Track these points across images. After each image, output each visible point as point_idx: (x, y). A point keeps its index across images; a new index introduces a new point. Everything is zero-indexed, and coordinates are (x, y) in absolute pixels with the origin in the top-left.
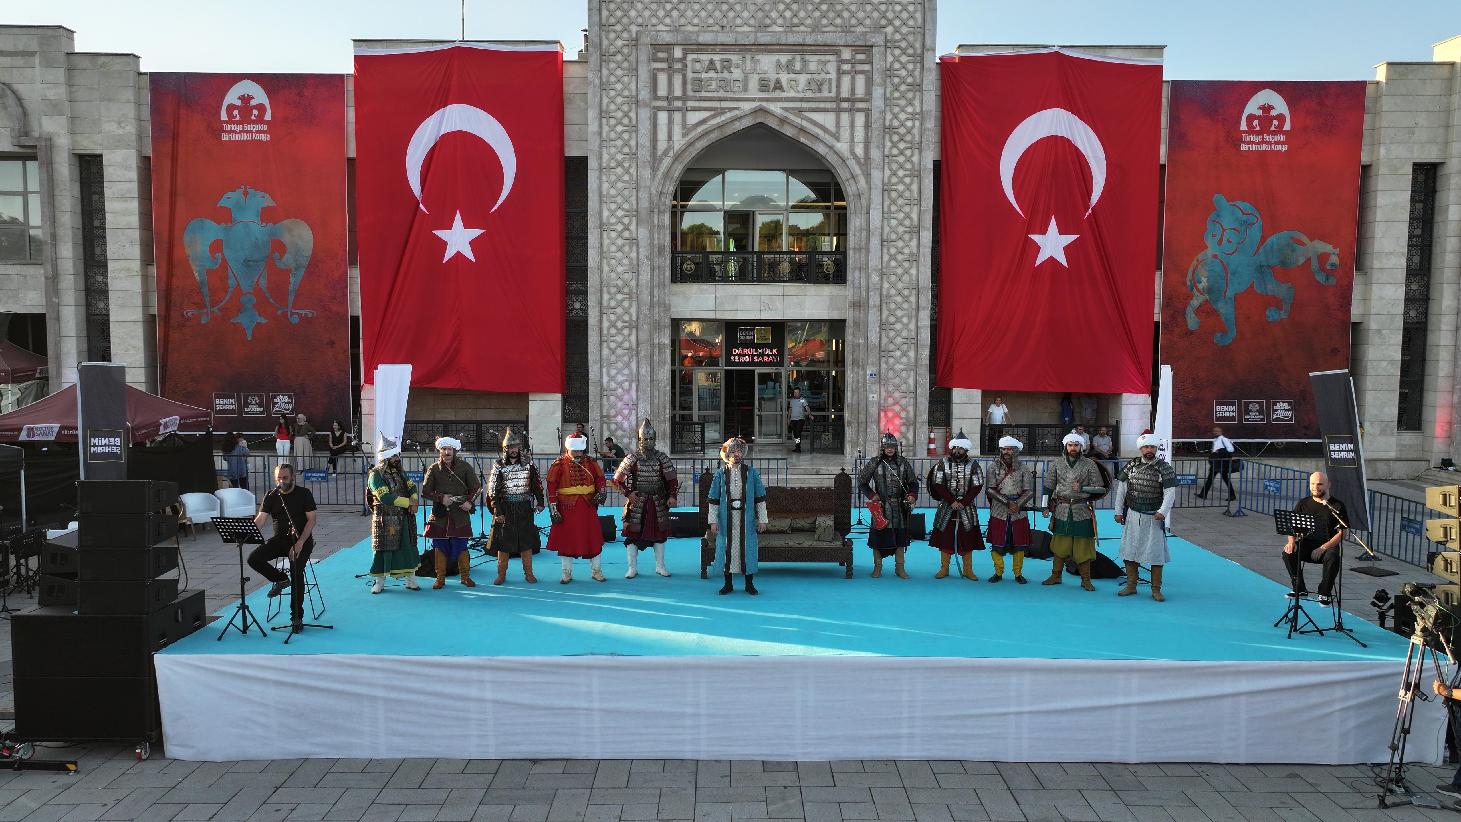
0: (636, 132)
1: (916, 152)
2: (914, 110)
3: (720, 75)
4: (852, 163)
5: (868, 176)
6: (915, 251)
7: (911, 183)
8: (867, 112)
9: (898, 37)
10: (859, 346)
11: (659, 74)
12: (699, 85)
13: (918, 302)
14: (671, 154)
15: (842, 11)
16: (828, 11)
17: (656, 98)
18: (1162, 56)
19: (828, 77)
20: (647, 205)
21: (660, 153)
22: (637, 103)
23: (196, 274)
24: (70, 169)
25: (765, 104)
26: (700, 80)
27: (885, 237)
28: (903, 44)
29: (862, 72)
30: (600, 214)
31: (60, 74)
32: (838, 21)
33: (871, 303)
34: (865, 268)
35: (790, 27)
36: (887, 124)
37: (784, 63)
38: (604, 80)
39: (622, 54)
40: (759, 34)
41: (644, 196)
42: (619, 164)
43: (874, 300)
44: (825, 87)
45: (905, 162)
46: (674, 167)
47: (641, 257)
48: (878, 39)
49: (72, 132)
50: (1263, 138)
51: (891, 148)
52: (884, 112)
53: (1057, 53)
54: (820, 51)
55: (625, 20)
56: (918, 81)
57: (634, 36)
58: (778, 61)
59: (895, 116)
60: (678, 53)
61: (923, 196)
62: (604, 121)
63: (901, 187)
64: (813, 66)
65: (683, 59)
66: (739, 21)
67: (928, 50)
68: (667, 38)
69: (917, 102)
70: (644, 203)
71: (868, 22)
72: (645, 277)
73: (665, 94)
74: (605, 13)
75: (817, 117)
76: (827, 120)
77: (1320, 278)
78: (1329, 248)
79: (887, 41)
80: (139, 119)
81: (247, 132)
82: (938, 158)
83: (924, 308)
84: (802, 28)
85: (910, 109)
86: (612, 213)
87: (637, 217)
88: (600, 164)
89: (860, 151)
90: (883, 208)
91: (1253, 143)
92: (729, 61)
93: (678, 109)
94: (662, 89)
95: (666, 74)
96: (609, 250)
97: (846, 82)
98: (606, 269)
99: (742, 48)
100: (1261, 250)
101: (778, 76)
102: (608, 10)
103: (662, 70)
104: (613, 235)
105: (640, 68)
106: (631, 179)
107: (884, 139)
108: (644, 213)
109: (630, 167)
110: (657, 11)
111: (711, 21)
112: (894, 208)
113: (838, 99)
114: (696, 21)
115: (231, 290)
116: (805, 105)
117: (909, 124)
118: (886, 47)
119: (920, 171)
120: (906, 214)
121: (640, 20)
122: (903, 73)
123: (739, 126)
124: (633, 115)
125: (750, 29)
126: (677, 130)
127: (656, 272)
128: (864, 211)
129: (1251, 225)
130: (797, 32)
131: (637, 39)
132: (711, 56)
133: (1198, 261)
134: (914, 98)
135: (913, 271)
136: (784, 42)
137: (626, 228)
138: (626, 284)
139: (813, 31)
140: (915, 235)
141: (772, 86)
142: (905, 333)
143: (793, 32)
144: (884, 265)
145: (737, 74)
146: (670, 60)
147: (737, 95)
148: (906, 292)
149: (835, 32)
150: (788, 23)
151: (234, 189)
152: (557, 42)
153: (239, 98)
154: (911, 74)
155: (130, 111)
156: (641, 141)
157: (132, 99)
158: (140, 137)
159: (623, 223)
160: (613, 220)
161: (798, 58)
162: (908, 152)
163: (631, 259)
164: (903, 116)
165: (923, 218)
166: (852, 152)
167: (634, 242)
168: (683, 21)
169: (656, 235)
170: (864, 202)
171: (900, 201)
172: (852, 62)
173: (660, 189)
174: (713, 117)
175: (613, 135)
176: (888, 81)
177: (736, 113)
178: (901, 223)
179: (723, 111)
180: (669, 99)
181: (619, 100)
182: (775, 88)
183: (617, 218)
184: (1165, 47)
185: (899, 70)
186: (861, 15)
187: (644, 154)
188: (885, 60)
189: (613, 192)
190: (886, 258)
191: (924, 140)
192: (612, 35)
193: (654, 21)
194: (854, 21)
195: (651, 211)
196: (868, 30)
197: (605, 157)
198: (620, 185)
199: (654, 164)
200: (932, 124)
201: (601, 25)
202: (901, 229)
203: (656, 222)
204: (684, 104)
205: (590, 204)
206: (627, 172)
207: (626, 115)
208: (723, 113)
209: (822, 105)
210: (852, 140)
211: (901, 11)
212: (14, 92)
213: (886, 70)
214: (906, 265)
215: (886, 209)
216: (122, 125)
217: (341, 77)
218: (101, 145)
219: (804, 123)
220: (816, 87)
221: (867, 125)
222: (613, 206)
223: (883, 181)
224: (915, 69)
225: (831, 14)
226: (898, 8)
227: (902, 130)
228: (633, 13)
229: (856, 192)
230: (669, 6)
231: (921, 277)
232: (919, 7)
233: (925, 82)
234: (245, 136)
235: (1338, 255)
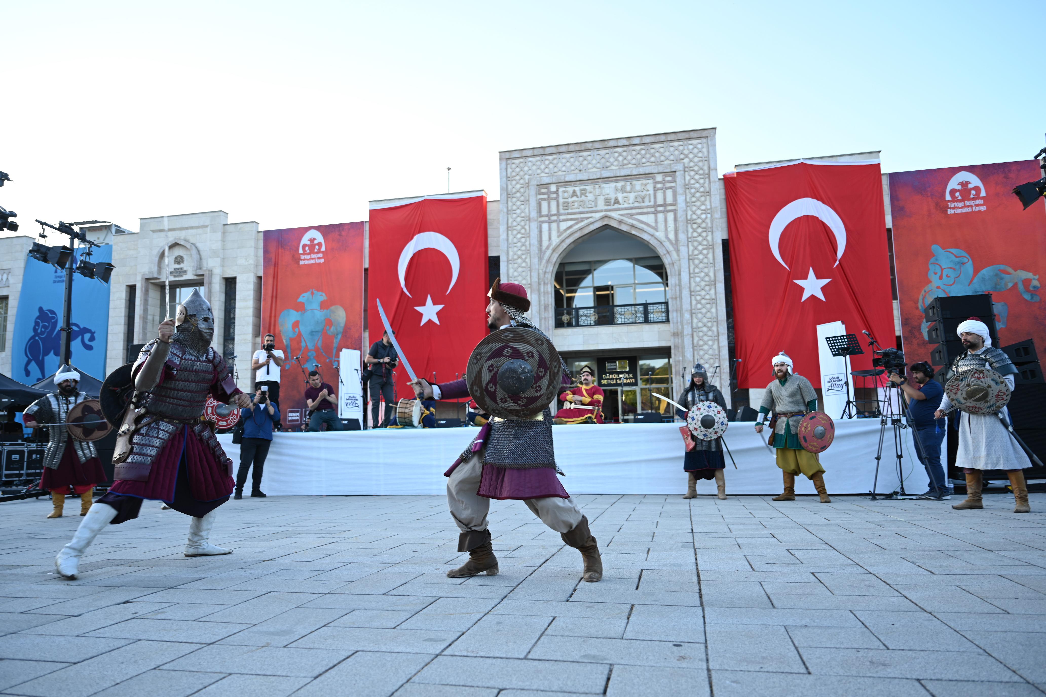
0: (529, 237)
1: (710, 233)
2: (706, 208)
3: (580, 199)
4: (667, 244)
5: (678, 251)
6: (714, 297)
7: (708, 254)
8: (675, 211)
10: (679, 361)
11: (542, 202)
12: (566, 205)
14: (551, 248)
15: (655, 153)
16: (646, 154)
17: (541, 216)
18: (878, 157)
19: (648, 193)
20: (537, 280)
21: (544, 248)
22: (529, 220)
23: (284, 341)
24: (220, 286)
25: (609, 213)
26: (567, 203)
27: (692, 289)
28: (696, 168)
29: (670, 188)
31: (219, 235)
32: (653, 159)
33: (685, 332)
34: (680, 310)
35: (622, 166)
36: (689, 217)
37: (619, 188)
38: (509, 208)
39: (520, 192)
40: (603, 172)
41: (535, 275)
42: (519, 257)
43: (687, 330)
44: (647, 200)
45: (702, 240)
46: (553, 256)
48: (679, 167)
49: (223, 266)
50: (965, 204)
51: (692, 233)
52: (686, 211)
53: (802, 163)
54: (642, 178)
56: (708, 190)
57: (527, 181)
58: (616, 187)
60: (553, 188)
61: (716, 261)
62: (510, 232)
63: (701, 257)
64: (638, 188)
65: (557, 192)
66: (590, 166)
67: (712, 170)
68: (547, 180)
69: (708, 203)
70: (535, 279)
71: (672, 157)
73: (546, 213)
74: (509, 170)
75: (642, 218)
76: (649, 219)
77: (1027, 297)
78: (1030, 275)
79: (685, 168)
80: (257, 256)
81: (313, 259)
82: (725, 237)
83: (723, 334)
84: (630, 166)
85: (703, 207)
88: (508, 258)
89: (672, 236)
90: (689, 271)
91: (957, 207)
92: (584, 190)
93: (555, 221)
94: (545, 211)
95: (546, 202)
97: (660, 194)
99: (593, 181)
100: (975, 281)
101: (616, 196)
102: (511, 168)
103: (544, 199)
105: (531, 200)
106: (527, 265)
107: (687, 227)
108: (535, 286)
109: (526, 258)
110: (540, 166)
111: (573, 168)
112: (697, 270)
113: (656, 206)
114: (564, 169)
115: (303, 349)
116: (634, 211)
117: (703, 216)
118: (685, 171)
119: (713, 245)
120: (705, 273)
121: (530, 172)
122: (697, 185)
123: (592, 228)
124: (527, 227)
125: (597, 170)
126: (554, 234)
127: (543, 321)
128: (677, 273)
129: (963, 264)
130: (626, 168)
131: (528, 183)
132: (574, 188)
133: (925, 291)
134: (705, 200)
135: (714, 310)
136: (618, 175)
139: (637, 167)
140: (713, 287)
141: (612, 201)
142: (711, 352)
143: (623, 168)
144: (693, 307)
145: (591, 197)
146: (549, 193)
147: (591, 209)
148: (709, 324)
149: (651, 166)
150: (621, 163)
151: (306, 292)
152: (483, 190)
153: (309, 240)
154: (702, 185)
155: (252, 251)
156: (532, 242)
157: (253, 245)
158: (256, 266)
161: (628, 183)
162: (704, 234)
165: (717, 275)
166: (667, 237)
168: (556, 170)
169: (542, 298)
170: (676, 267)
171: (701, 266)
172: (663, 182)
173: (545, 270)
174: (577, 224)
175: (515, 240)
176: (687, 191)
177: (590, 220)
178: (702, 279)
179: (582, 220)
180: (549, 215)
181: (519, 219)
182: (615, 203)
184: (880, 152)
185: (694, 184)
186: (667, 154)
187: (535, 250)
188: (685, 179)
189: (516, 274)
190: (694, 302)
191: (714, 225)
192: (514, 182)
193: (539, 171)
194: (663, 158)
195: (539, 284)
197: (511, 253)
198: (520, 269)
199: (540, 255)
200: (720, 215)
201: (507, 177)
202: (703, 284)
203: (542, 290)
204: (558, 218)
206: (524, 261)
207: (523, 228)
208: (582, 221)
209: (645, 210)
210: (666, 230)
211: (693, 149)
212: (196, 247)
213: (686, 185)
214: (708, 306)
215: (692, 271)
216: (248, 260)
217: (362, 223)
218: (236, 272)
219: (634, 222)
220: (641, 200)
221: (675, 220)
223: (688, 253)
224: (705, 183)
225: (648, 156)
226: (691, 147)
227: (699, 221)
228: (526, 169)
229: (671, 262)
230: (547, 162)
231: (719, 313)
232: (705, 145)
233: (712, 190)
234: (312, 262)
235: (1038, 280)
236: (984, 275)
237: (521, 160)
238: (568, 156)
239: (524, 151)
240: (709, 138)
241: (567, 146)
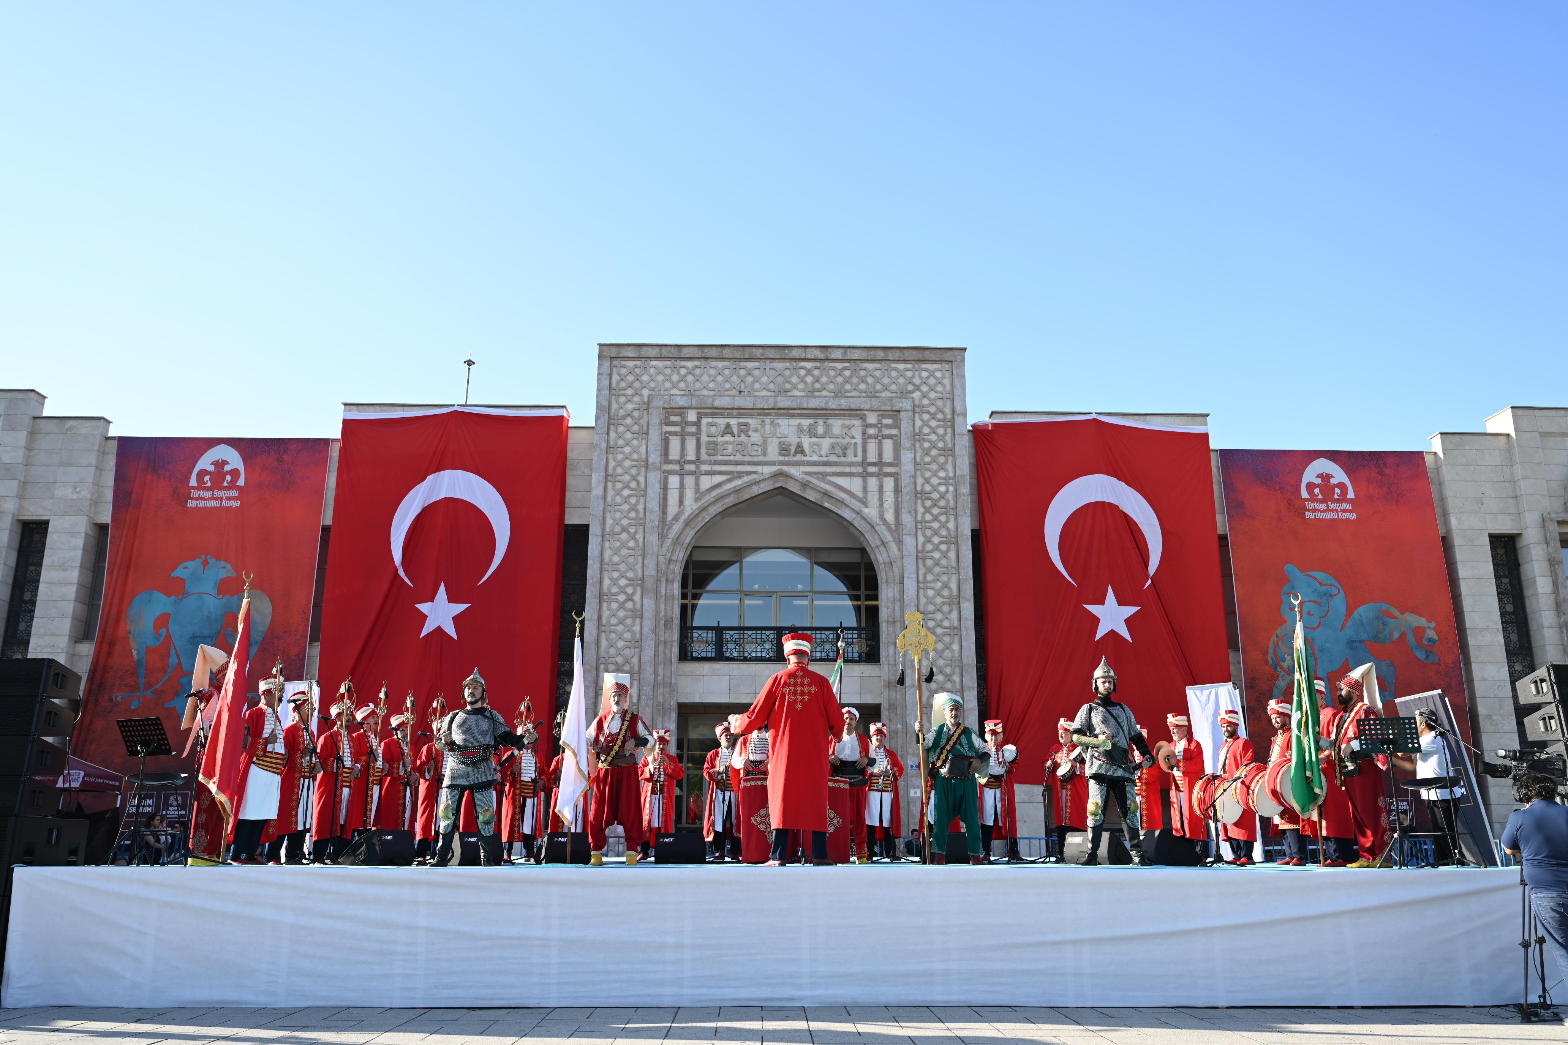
0: (645, 496)
1: (952, 518)
2: (947, 475)
3: (737, 439)
4: (882, 529)
5: (899, 543)
6: (956, 624)
7: (948, 551)
8: (896, 477)
9: (926, 402)
10: (896, 732)
11: (671, 438)
12: (713, 448)
13: (962, 681)
14: (682, 518)
15: (866, 376)
16: (851, 377)
17: (668, 462)
18: (1206, 424)
19: (853, 441)
20: (654, 573)
21: (669, 518)
22: (646, 466)
23: (134, 653)
24: (10, 535)
25: (785, 468)
26: (715, 444)
27: (921, 609)
28: (932, 409)
29: (890, 437)
30: (601, 582)
31: (21, 437)
32: (863, 386)
35: (811, 392)
36: (919, 488)
37: (805, 427)
38: (612, 443)
39: (632, 417)
40: (779, 399)
41: (651, 564)
42: (624, 530)
44: (850, 452)
45: (940, 528)
46: (685, 533)
47: (645, 630)
48: (906, 404)
49: (21, 496)
50: (1327, 506)
51: (924, 514)
52: (914, 477)
53: (1095, 419)
54: (844, 415)
55: (637, 385)
56: (950, 445)
57: (646, 400)
58: (799, 425)
59: (927, 481)
60: (692, 416)
61: (961, 565)
62: (610, 485)
63: (937, 555)
64: (836, 431)
65: (698, 423)
66: (757, 386)
67: (958, 415)
68: (681, 402)
69: (949, 467)
70: (651, 571)
71: (894, 387)
72: (649, 653)
73: (677, 458)
74: (615, 377)
75: (842, 481)
76: (854, 485)
77: (1420, 655)
78: (1422, 622)
79: (914, 406)
80: (98, 484)
81: (217, 499)
82: (977, 527)
83: (970, 688)
84: (825, 393)
85: (942, 474)
86: (614, 582)
87: (642, 586)
88: (603, 530)
89: (890, 516)
90: (918, 577)
91: (1318, 511)
92: (746, 425)
93: (691, 473)
94: (674, 452)
95: (679, 438)
96: (608, 622)
97: (872, 446)
98: (604, 643)
99: (762, 412)
100: (1349, 624)
101: (799, 440)
102: (619, 375)
103: (675, 434)
104: (614, 606)
105: (651, 432)
106: (638, 546)
107: (916, 504)
108: (650, 583)
109: (636, 532)
110: (670, 376)
111: (727, 386)
112: (929, 577)
113: (865, 463)
114: (712, 385)
115: (171, 669)
116: (828, 469)
117: (942, 489)
118: (914, 411)
119: (957, 537)
120: (943, 583)
121: (652, 385)
122: (933, 437)
123: (756, 490)
124: (641, 479)
125: (769, 394)
126: (689, 495)
127: (661, 647)
128: (897, 580)
129: (1332, 596)
130: (819, 397)
131: (648, 403)
132: (728, 420)
133: (1277, 636)
134: (946, 462)
135: (956, 647)
136: (805, 406)
137: (630, 598)
138: (627, 661)
139: (836, 396)
140: (955, 607)
141: (793, 449)
143: (814, 397)
145: (756, 437)
146: (684, 423)
147: (755, 459)
148: (948, 670)
149: (859, 397)
150: (810, 388)
151: (193, 559)
152: (563, 407)
153: (212, 464)
154: (942, 438)
155: (88, 475)
156: (649, 506)
157: (94, 463)
158: (95, 503)
159: (626, 593)
160: (615, 590)
161: (821, 422)
162: (943, 518)
163: (633, 633)
164: (935, 481)
165: (963, 587)
166: (882, 518)
167: (637, 614)
168: (698, 385)
169: (662, 606)
170: (896, 570)
171: (937, 570)
172: (879, 426)
173: (668, 556)
174: (729, 480)
175: (618, 499)
176: (917, 445)
177: (754, 476)
178: (938, 593)
179: (740, 475)
180: (682, 462)
181: (627, 463)
182: (796, 452)
183: (620, 587)
184: (1208, 415)
185: (928, 435)
186: (886, 380)
187: (653, 518)
188: (914, 425)
189: (616, 559)
191: (959, 505)
192: (622, 399)
193: (668, 385)
194: (879, 387)
195: (658, 580)
196: (894, 395)
197: (609, 522)
198: (624, 552)
199: (663, 530)
200: (966, 489)
201: (611, 389)
202: (939, 600)
203: (663, 592)
204: (697, 467)
205: (589, 572)
206: (633, 538)
207: (634, 478)
208: (739, 477)
209: (847, 470)
210: (881, 505)
211: (928, 378)
213: (915, 434)
214: (947, 639)
215: (921, 578)
216: (78, 490)
217: (326, 442)
218: (50, 510)
219: (828, 488)
220: (841, 452)
221: (897, 490)
222: (616, 575)
223: (917, 548)
224: (945, 434)
225: (855, 380)
226: (925, 374)
227: (935, 496)
228: (645, 378)
229: (887, 561)
230: (683, 371)
231: (965, 653)
232: (947, 374)
233: (957, 447)
234: (214, 504)
235: (1434, 629)
236: (1360, 615)
237: (638, 363)
238: (720, 364)
239: (645, 349)
240: (954, 364)
241: (719, 349)
